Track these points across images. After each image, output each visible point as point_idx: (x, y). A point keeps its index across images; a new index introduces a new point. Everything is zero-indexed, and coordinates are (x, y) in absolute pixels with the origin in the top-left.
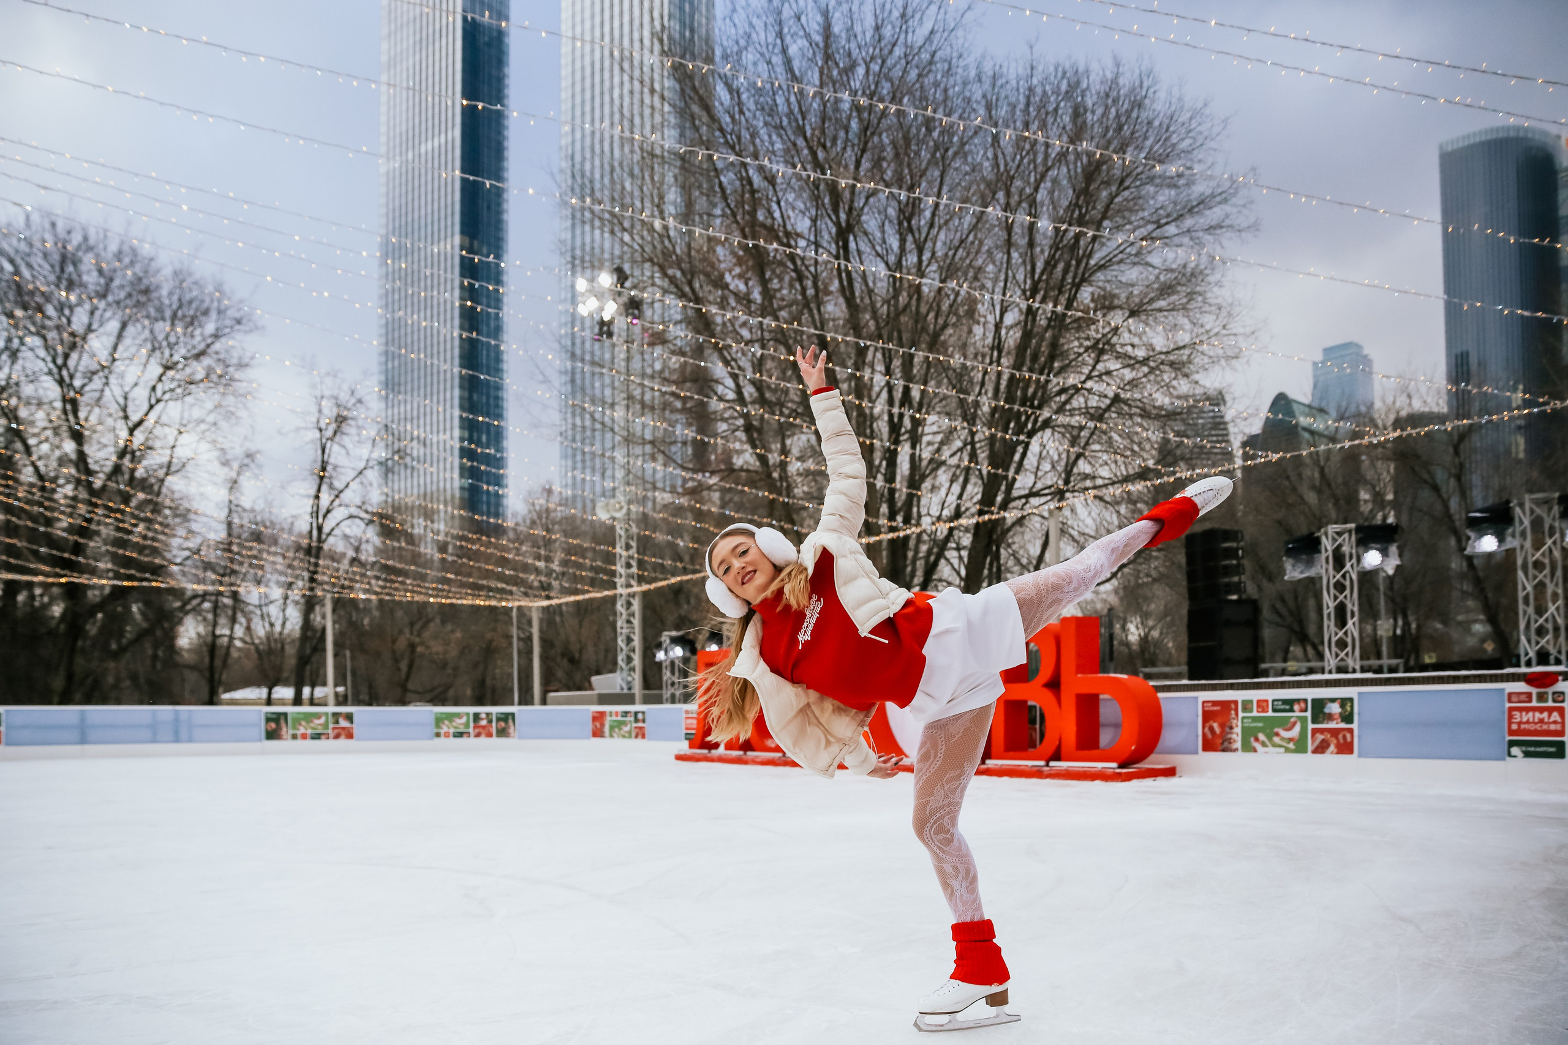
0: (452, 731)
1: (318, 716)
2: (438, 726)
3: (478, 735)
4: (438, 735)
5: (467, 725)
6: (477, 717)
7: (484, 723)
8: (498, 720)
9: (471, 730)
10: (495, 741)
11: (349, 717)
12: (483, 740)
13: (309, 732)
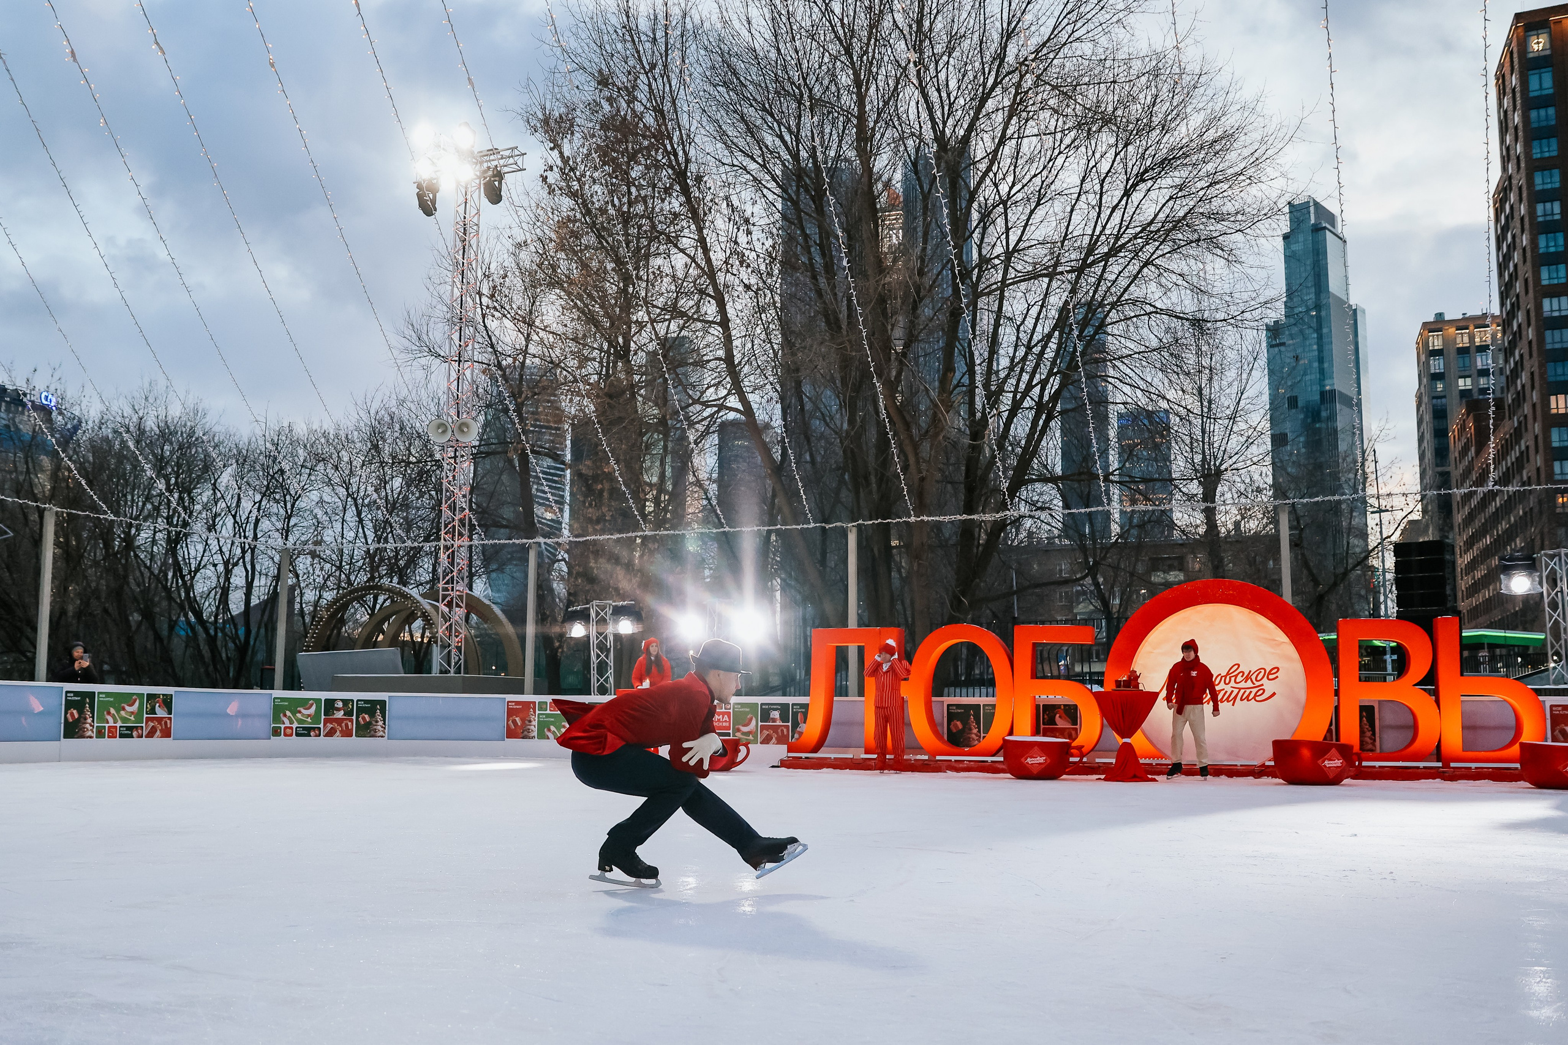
0: (295, 726)
1: (129, 699)
2: (276, 719)
3: (330, 734)
4: (276, 732)
5: (316, 718)
6: (330, 704)
7: (340, 715)
8: (360, 710)
9: (321, 726)
10: (354, 741)
11: (167, 702)
12: (338, 741)
13: (119, 724)
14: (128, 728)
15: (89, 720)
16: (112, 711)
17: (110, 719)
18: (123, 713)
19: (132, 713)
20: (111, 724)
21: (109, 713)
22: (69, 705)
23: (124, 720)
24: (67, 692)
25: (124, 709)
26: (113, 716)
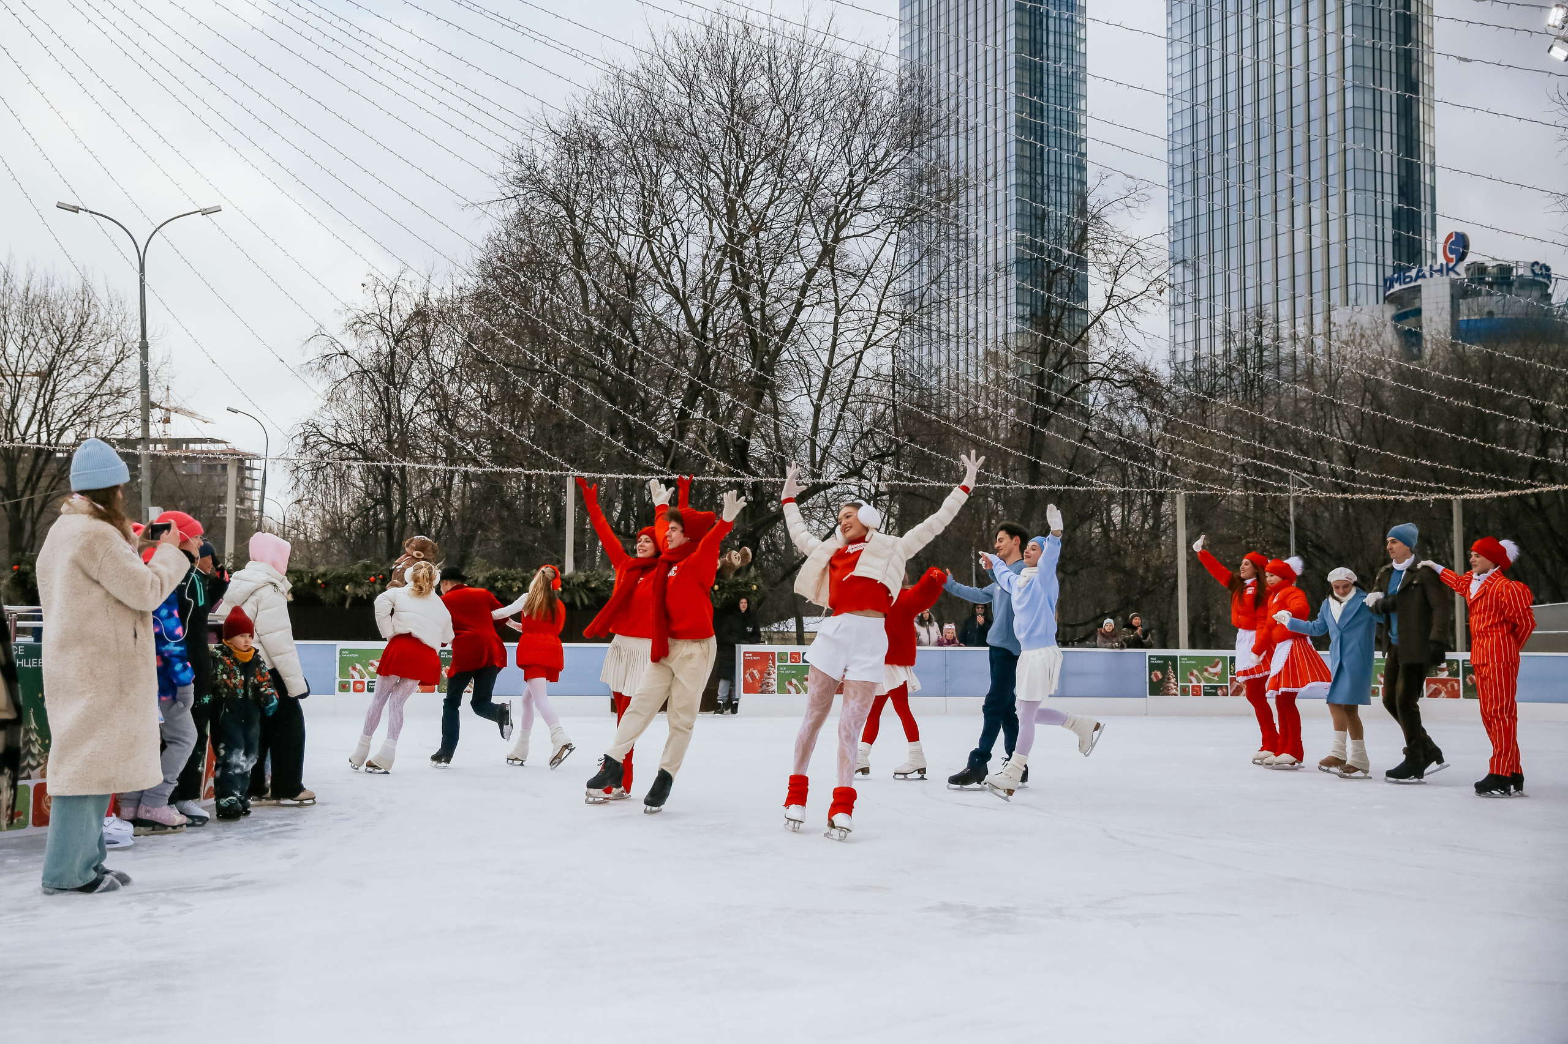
12: (1445, 701)
14: (1212, 687)
15: (1173, 680)
16: (1195, 672)
17: (1193, 679)
18: (1206, 674)
19: (1216, 674)
20: (1195, 683)
21: (1192, 674)
22: (1152, 667)
23: (1207, 680)
24: (1150, 657)
25: (1206, 670)
26: (1196, 677)
